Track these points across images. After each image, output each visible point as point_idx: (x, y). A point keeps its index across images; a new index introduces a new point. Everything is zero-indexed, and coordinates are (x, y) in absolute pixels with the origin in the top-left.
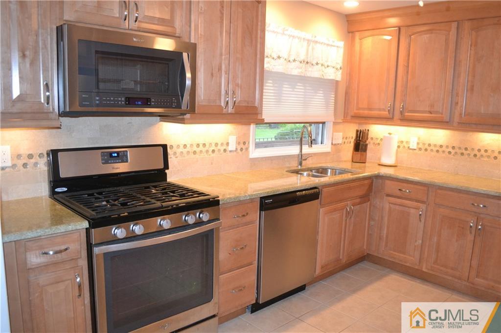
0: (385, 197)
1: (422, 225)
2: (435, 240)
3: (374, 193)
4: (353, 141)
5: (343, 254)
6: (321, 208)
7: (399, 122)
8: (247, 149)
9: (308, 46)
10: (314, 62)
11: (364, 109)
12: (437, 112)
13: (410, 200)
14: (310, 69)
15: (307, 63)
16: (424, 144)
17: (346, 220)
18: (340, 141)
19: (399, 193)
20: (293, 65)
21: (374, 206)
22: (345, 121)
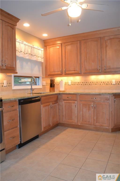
0: (63, 101)
1: (76, 109)
2: (81, 113)
3: (59, 100)
4: (49, 84)
5: (51, 122)
6: (41, 105)
7: (64, 75)
8: (11, 86)
9: (31, 49)
10: (34, 55)
11: (52, 72)
12: (77, 70)
13: (72, 100)
14: (33, 57)
15: (31, 55)
16: (73, 83)
17: (51, 110)
18: (45, 84)
19: (67, 99)
20: (26, 55)
21: (59, 105)
22: (46, 77)
